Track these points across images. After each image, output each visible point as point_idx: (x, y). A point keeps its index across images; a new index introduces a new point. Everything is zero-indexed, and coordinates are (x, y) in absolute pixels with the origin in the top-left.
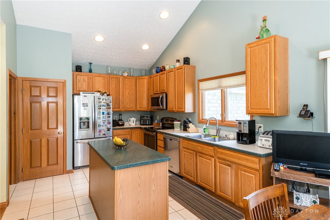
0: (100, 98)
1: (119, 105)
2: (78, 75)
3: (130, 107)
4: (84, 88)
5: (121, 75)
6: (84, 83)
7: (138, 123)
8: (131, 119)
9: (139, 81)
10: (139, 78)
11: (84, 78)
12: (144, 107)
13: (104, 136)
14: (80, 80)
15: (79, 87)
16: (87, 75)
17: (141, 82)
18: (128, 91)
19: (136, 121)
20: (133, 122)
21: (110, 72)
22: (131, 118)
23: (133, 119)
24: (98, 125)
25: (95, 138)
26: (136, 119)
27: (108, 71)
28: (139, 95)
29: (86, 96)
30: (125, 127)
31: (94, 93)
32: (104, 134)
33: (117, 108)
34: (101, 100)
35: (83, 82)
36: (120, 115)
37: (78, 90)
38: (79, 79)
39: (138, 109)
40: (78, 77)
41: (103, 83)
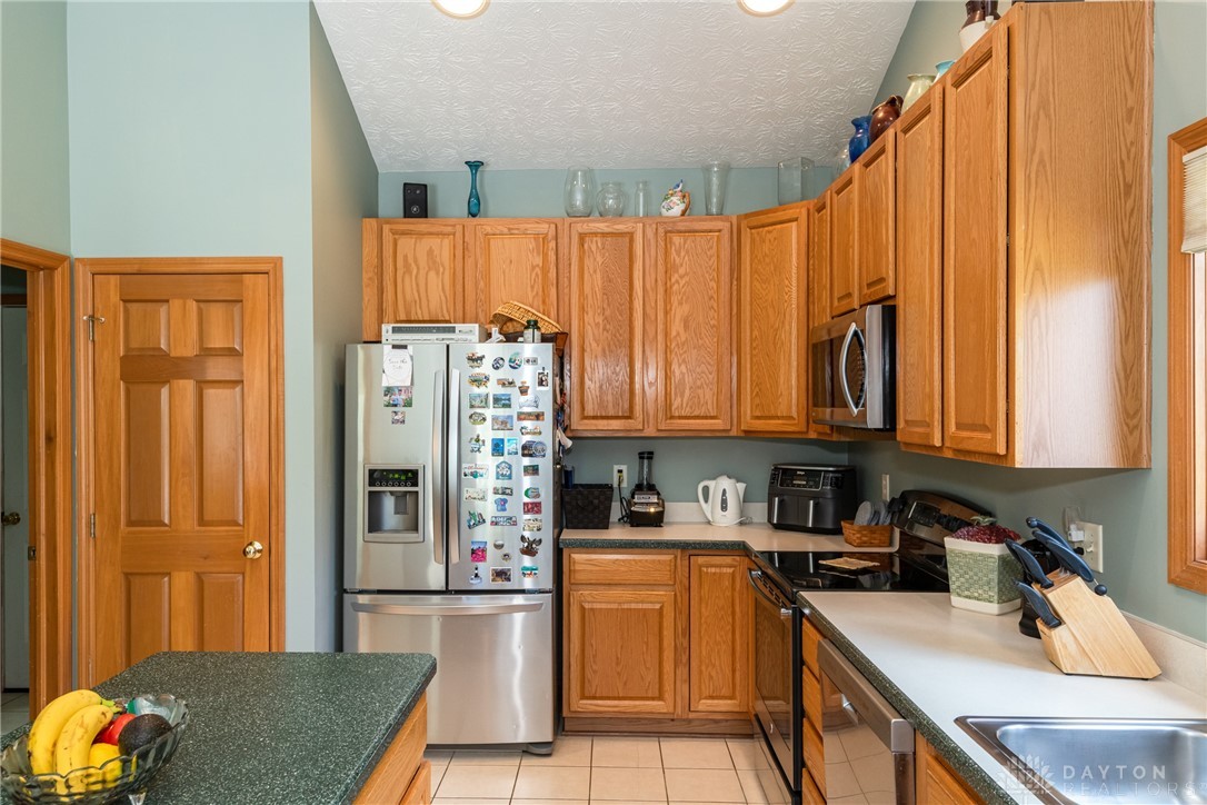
0: (481, 358)
1: (627, 396)
2: (404, 233)
3: (696, 413)
4: (434, 304)
5: (646, 215)
6: (432, 274)
7: (759, 510)
8: (711, 484)
9: (753, 241)
10: (755, 221)
11: (430, 252)
12: (782, 411)
13: (501, 584)
14: (411, 260)
15: (408, 297)
16: (449, 229)
17: (766, 248)
18: (686, 308)
19: (747, 498)
20: (724, 507)
21: (585, 202)
22: (714, 479)
23: (725, 483)
24: (465, 517)
25: (446, 592)
26: (741, 487)
27: (571, 194)
28: (756, 333)
29: (405, 347)
30: (668, 534)
31: (452, 330)
32: (502, 574)
33: (611, 413)
34: (485, 368)
35: (430, 269)
36: (641, 456)
37: (403, 317)
38: (406, 257)
39: (748, 422)
40: (406, 244)
41: (533, 268)
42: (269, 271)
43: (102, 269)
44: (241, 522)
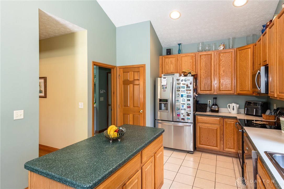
0: (179, 80)
1: (210, 86)
2: (166, 58)
3: (226, 90)
4: (172, 70)
5: (215, 50)
6: (171, 65)
7: (242, 111)
8: (230, 105)
9: (240, 53)
10: (240, 49)
11: (171, 61)
12: (247, 89)
13: (183, 121)
14: (168, 62)
15: (167, 69)
16: (174, 56)
17: (243, 55)
18: (224, 68)
19: (239, 108)
20: (233, 109)
21: (202, 49)
23: (234, 104)
24: (176, 108)
25: (173, 121)
26: (238, 106)
27: (199, 48)
28: (240, 73)
29: (165, 78)
30: (220, 114)
31: (174, 75)
32: (183, 119)
33: (207, 90)
34: (180, 81)
35: (171, 64)
36: (214, 98)
37: (166, 73)
38: (167, 62)
39: (239, 92)
40: (167, 60)
41: (190, 62)
42: (143, 66)
43: (121, 68)
44: (139, 107)
